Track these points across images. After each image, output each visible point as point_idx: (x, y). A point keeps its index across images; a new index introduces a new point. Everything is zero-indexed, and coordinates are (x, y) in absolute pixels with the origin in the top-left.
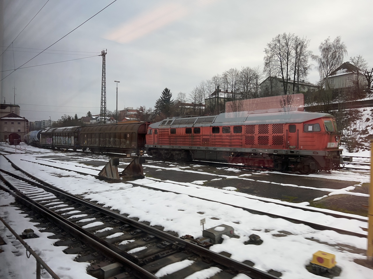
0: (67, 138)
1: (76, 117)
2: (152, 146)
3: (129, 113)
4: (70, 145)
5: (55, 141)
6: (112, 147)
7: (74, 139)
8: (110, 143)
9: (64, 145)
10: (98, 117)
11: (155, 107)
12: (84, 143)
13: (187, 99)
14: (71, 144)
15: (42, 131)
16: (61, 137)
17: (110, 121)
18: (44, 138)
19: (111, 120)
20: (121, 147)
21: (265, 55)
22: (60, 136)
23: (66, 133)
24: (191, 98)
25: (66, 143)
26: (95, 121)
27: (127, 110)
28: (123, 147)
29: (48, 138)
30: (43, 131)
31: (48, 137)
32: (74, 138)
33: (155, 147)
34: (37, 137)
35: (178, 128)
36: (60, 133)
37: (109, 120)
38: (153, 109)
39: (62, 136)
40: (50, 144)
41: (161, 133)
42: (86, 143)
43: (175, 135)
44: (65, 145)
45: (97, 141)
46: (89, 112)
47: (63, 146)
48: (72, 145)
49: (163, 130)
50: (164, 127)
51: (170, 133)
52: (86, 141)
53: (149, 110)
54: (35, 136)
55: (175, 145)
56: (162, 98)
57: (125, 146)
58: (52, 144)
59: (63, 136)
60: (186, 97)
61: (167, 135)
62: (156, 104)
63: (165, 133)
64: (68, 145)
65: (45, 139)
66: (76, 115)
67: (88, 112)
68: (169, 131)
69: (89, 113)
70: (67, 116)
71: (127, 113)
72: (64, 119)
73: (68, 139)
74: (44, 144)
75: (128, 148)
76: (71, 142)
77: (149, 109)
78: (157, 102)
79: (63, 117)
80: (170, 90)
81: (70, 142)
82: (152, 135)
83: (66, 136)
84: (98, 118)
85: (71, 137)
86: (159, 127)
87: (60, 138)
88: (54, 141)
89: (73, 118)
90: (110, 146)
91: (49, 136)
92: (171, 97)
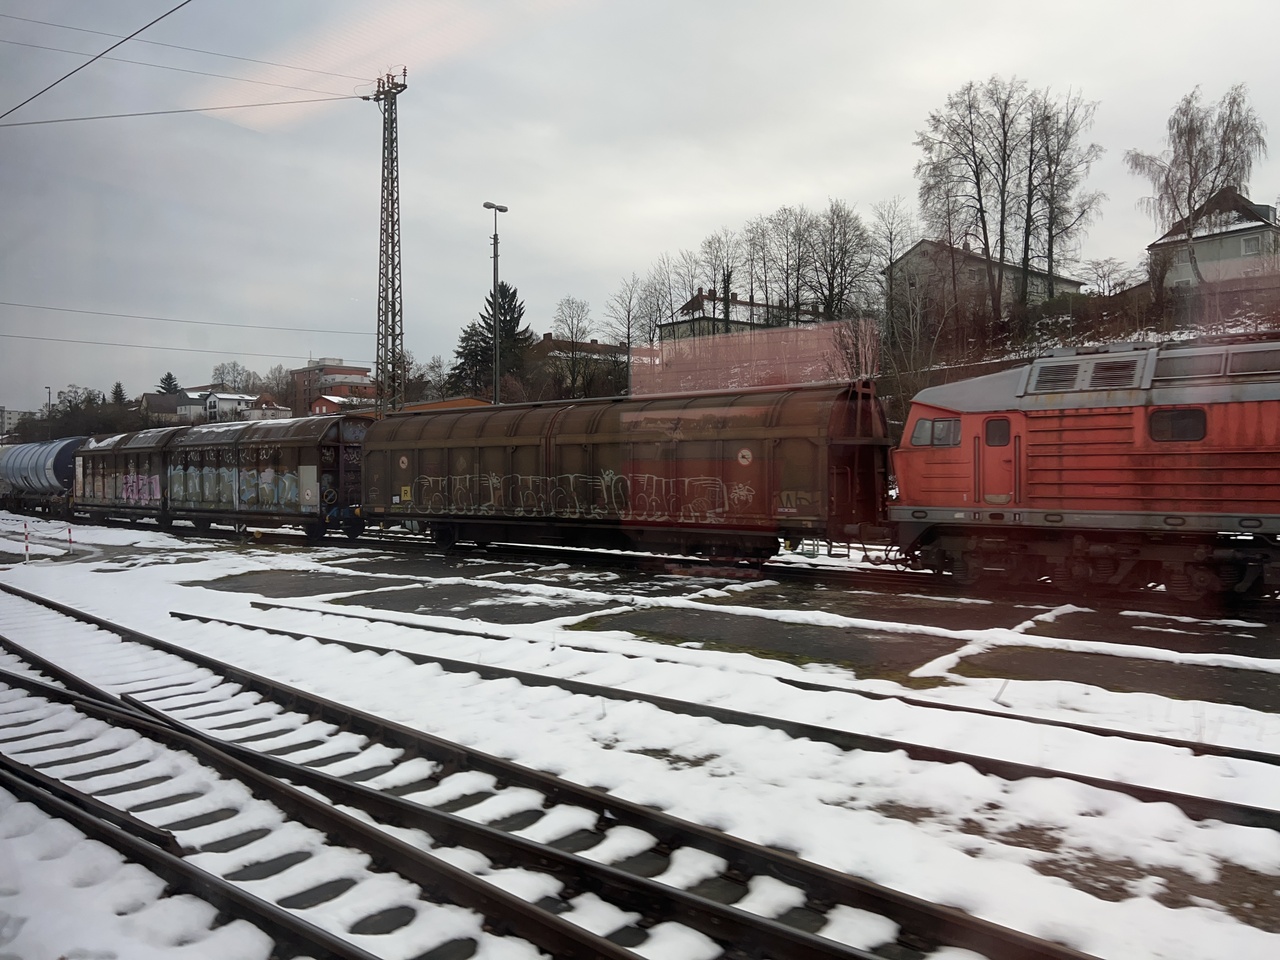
0: (268, 474)
1: (118, 392)
2: (959, 515)
3: (329, 378)
4: (288, 510)
5: (186, 489)
6: (614, 517)
7: (319, 480)
8: (591, 495)
9: (244, 508)
10: (209, 395)
11: (458, 353)
12: (396, 499)
13: (591, 321)
14: (297, 505)
15: (85, 442)
16: (223, 470)
17: (262, 408)
18: (103, 476)
19: (264, 406)
20: (690, 517)
21: (920, 155)
22: (218, 465)
23: (257, 451)
24: (613, 321)
25: (257, 501)
26: (197, 410)
27: (322, 369)
28: (705, 518)
29: (132, 477)
30: (93, 444)
31: (132, 468)
32: (321, 472)
33: (987, 520)
34: (50, 474)
35: (1233, 408)
36: (219, 451)
37: (256, 405)
38: (446, 362)
39: (229, 466)
40: (143, 503)
41: (1052, 438)
42: (408, 497)
43: (1196, 447)
44: (254, 508)
45: (495, 489)
46: (169, 376)
47: (240, 512)
48: (303, 510)
49: (1067, 423)
50: (1069, 400)
51: (1139, 436)
52: (408, 488)
53: (432, 368)
54: (36, 469)
55: (1201, 509)
56: (486, 323)
57: (719, 515)
58: (165, 503)
59: (239, 465)
60: (590, 316)
61: (1121, 449)
62: (460, 344)
63: (1090, 436)
64: (272, 509)
65: (109, 481)
66: (118, 386)
67: (164, 377)
68: (1139, 422)
69: (168, 380)
70: (80, 391)
71: (323, 380)
72: (70, 402)
73: (276, 482)
74: (107, 502)
75: (744, 523)
76: (298, 494)
77: (429, 361)
78: (463, 335)
79: (63, 396)
80: (515, 292)
81: (289, 496)
82: (966, 452)
83: (258, 465)
84: (211, 399)
85: (294, 469)
86: (1028, 404)
87: (219, 478)
88: (178, 490)
89: (104, 399)
90: (597, 513)
91: (138, 466)
92: (520, 315)
